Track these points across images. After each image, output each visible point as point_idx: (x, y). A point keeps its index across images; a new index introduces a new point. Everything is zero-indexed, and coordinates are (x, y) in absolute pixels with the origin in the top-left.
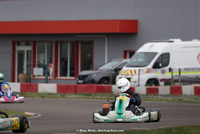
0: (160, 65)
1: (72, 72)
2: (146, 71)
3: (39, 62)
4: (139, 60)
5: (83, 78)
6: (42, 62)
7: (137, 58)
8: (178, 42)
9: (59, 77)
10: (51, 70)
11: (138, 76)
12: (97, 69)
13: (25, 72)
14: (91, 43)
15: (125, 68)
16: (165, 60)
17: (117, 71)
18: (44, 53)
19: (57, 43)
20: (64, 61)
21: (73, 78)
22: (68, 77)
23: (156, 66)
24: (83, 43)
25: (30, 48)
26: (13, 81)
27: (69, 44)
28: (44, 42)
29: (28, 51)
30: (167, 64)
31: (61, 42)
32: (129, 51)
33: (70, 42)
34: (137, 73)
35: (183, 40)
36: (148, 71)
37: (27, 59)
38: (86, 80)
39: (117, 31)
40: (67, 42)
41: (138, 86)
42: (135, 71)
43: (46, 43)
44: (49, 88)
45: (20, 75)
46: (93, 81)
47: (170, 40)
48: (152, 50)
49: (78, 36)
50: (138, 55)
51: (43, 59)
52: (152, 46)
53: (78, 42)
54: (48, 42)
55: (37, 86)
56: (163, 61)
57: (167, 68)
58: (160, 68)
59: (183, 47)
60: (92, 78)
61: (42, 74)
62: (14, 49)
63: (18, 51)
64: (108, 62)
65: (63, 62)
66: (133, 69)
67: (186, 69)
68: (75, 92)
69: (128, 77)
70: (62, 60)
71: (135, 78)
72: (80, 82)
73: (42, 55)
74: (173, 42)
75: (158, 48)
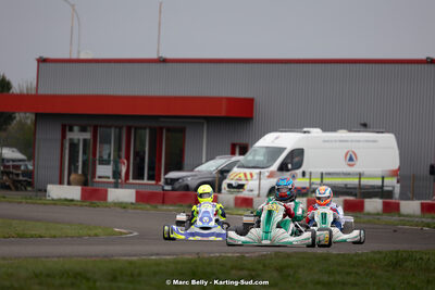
0: (290, 166)
1: (151, 173)
2: (267, 174)
3: (101, 157)
4: (257, 158)
5: (171, 182)
6: (105, 157)
7: (254, 155)
8: (316, 132)
9: (131, 181)
10: (124, 170)
11: (257, 182)
12: (192, 170)
13: (80, 172)
14: (182, 131)
15: (235, 169)
16: (296, 160)
17: (224, 173)
18: (110, 143)
19: (129, 129)
20: (139, 156)
21: (153, 182)
22: (145, 181)
23: (283, 168)
24: (168, 130)
25: (88, 136)
26: (61, 183)
27: (147, 131)
28: (110, 127)
29: (85, 140)
30: (299, 165)
31: (136, 129)
32: (240, 145)
33: (151, 129)
34: (255, 176)
35: (325, 130)
36: (271, 175)
37: (84, 152)
38: (177, 185)
39: (223, 114)
40: (145, 128)
41: (259, 196)
42: (251, 174)
43: (113, 130)
44: (123, 195)
45: (73, 177)
46: (187, 188)
47: (305, 129)
48: (278, 144)
49: (162, 120)
50: (255, 150)
51: (107, 152)
52: (277, 138)
53: (161, 129)
54: (116, 127)
55: (106, 191)
56: (294, 160)
57: (299, 172)
58: (288, 170)
59: (325, 141)
60: (185, 182)
61: (110, 174)
62: (64, 137)
63: (70, 140)
64: (207, 161)
65: (138, 159)
66: (248, 171)
67: (329, 174)
68: (163, 202)
69: (240, 182)
70: (137, 154)
71: (251, 184)
72: (167, 188)
73: (106, 146)
74: (308, 132)
75: (287, 140)
